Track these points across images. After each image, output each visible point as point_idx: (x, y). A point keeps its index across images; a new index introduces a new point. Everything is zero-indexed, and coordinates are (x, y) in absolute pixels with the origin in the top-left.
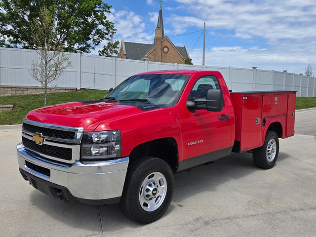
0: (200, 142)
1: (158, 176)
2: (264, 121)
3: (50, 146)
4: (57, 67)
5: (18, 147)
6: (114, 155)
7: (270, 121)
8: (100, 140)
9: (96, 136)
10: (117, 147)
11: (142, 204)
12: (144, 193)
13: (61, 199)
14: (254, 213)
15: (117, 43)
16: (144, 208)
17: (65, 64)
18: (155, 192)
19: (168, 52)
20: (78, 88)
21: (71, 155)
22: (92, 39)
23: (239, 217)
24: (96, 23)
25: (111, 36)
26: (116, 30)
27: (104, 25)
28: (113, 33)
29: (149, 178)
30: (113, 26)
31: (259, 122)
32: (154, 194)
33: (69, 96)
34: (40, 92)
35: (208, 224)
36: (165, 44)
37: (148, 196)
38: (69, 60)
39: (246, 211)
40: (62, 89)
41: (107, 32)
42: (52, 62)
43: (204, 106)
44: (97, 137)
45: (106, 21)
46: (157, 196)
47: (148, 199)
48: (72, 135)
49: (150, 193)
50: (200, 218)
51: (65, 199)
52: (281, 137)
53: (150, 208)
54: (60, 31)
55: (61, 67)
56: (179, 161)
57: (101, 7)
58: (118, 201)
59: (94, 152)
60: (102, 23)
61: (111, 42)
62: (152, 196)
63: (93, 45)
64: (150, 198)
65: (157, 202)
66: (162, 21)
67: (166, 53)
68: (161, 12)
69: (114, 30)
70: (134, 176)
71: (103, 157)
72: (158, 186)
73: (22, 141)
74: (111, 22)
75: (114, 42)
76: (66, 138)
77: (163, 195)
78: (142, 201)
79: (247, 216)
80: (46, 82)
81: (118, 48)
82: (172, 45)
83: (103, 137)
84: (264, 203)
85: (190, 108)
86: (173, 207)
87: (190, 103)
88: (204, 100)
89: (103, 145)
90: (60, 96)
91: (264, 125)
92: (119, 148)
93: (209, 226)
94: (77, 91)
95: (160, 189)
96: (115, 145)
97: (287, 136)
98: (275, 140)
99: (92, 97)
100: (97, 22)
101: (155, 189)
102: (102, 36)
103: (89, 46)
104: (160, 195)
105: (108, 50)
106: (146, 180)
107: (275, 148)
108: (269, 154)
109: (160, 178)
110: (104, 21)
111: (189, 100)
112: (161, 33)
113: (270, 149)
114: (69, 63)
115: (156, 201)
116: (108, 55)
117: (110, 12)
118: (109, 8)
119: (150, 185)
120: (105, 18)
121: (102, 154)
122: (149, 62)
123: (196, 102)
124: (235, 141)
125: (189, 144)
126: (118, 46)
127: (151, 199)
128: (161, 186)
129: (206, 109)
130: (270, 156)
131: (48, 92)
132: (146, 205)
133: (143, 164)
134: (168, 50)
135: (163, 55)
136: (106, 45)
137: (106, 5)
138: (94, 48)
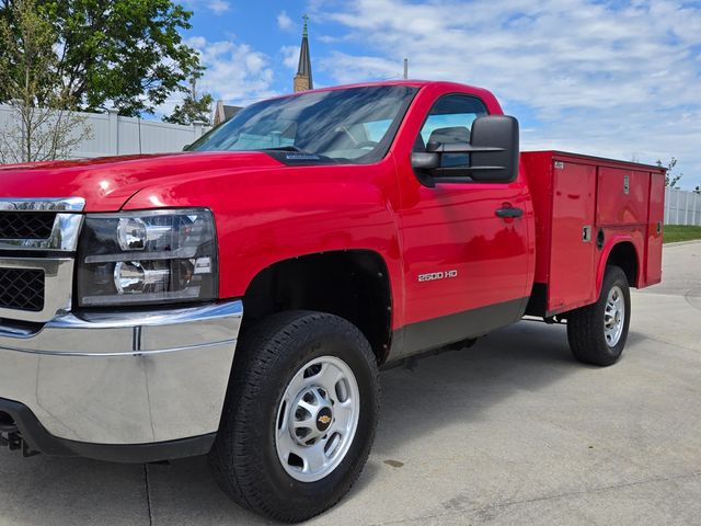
0: (451, 274)
1: (334, 370)
2: (601, 236)
4: (55, 140)
6: (194, 293)
7: (614, 237)
8: (145, 242)
9: (131, 228)
10: (203, 266)
11: (284, 457)
12: (290, 421)
13: (14, 447)
14: (615, 480)
15: (208, 100)
16: (292, 471)
17: (77, 132)
18: (324, 419)
21: (42, 294)
22: (146, 91)
23: (576, 494)
24: (156, 53)
25: (192, 81)
26: (204, 69)
27: (174, 57)
28: (197, 76)
29: (307, 375)
30: (196, 59)
31: (589, 237)
32: (322, 426)
35: (490, 518)
37: (302, 432)
39: (592, 475)
41: (182, 73)
42: (44, 128)
44: (134, 234)
45: (181, 48)
46: (329, 432)
47: (303, 441)
48: (42, 224)
49: (310, 422)
50: (461, 498)
51: (26, 447)
52: (636, 285)
53: (310, 469)
54: (70, 71)
55: (67, 139)
56: (395, 327)
57: (168, 13)
58: (207, 449)
59: (121, 284)
60: (171, 53)
61: (191, 96)
62: (315, 432)
63: (148, 104)
64: (308, 437)
65: (329, 452)
66: (308, 61)
68: (305, 40)
69: (199, 68)
70: (260, 365)
71: (153, 297)
72: (333, 403)
74: (192, 51)
75: (199, 98)
76: (26, 235)
77: (348, 429)
78: (284, 447)
79: (601, 491)
81: (209, 111)
83: (155, 232)
84: (631, 449)
85: (424, 172)
86: (375, 469)
87: (421, 159)
88: (464, 147)
89: (153, 257)
91: (600, 246)
92: (208, 270)
95: (337, 409)
96: (196, 258)
97: (646, 283)
98: (621, 290)
100: (157, 49)
101: (325, 412)
102: (170, 81)
103: (139, 105)
104: (340, 429)
105: (186, 116)
106: (298, 380)
107: (622, 311)
108: (608, 326)
109: (340, 376)
110: (176, 47)
112: (307, 87)
113: (612, 314)
114: (87, 131)
115: (326, 449)
119: (309, 398)
120: (178, 40)
123: (440, 153)
124: (534, 282)
125: (422, 278)
126: (209, 107)
127: (312, 442)
128: (341, 401)
130: (610, 332)
132: (295, 461)
133: (289, 328)
136: (181, 104)
137: (179, 10)
138: (151, 111)
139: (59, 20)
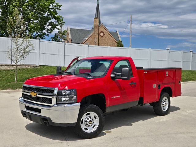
0: (119, 97)
1: (93, 114)
2: (159, 86)
3: (40, 97)
5: (20, 99)
6: (73, 101)
8: (66, 94)
9: (64, 92)
10: (75, 97)
11: (83, 129)
12: (84, 122)
17: (30, 48)
18: (90, 122)
19: (103, 36)
20: (38, 65)
22: (46, 29)
24: (50, 17)
25: (60, 26)
26: (64, 23)
27: (55, 19)
28: (62, 25)
30: (62, 20)
31: (155, 87)
33: (31, 71)
34: (10, 68)
36: (101, 29)
38: (33, 45)
40: (25, 66)
41: (58, 24)
42: (21, 47)
43: (120, 77)
44: (65, 93)
45: (58, 16)
46: (93, 125)
47: (87, 126)
48: (52, 91)
52: (172, 96)
55: (28, 50)
56: (107, 107)
57: (54, 5)
58: (75, 125)
59: (63, 100)
60: (54, 17)
61: (60, 31)
66: (99, 12)
67: (102, 37)
68: (98, 5)
69: (63, 22)
72: (93, 120)
73: (22, 96)
74: (61, 17)
75: (63, 31)
76: (49, 93)
77: (97, 124)
78: (83, 127)
80: (17, 61)
82: (107, 30)
83: (68, 92)
87: (112, 75)
88: (120, 74)
89: (67, 96)
90: (24, 70)
91: (159, 88)
92: (75, 98)
93: (122, 140)
94: (36, 67)
95: (95, 121)
97: (176, 96)
98: (167, 98)
99: (48, 71)
103: (44, 34)
106: (85, 116)
108: (163, 106)
109: (95, 115)
110: (56, 16)
111: (112, 74)
112: (98, 22)
113: (164, 103)
114: (33, 48)
115: (93, 128)
116: (58, 41)
117: (60, 9)
118: (60, 6)
120: (57, 14)
121: (67, 101)
122: (90, 45)
123: (116, 75)
124: (140, 97)
125: (112, 98)
128: (96, 119)
129: (121, 78)
130: (164, 108)
131: (18, 67)
134: (104, 35)
135: (100, 38)
136: (57, 33)
137: (58, 5)
138: (48, 35)
139: (21, 8)
